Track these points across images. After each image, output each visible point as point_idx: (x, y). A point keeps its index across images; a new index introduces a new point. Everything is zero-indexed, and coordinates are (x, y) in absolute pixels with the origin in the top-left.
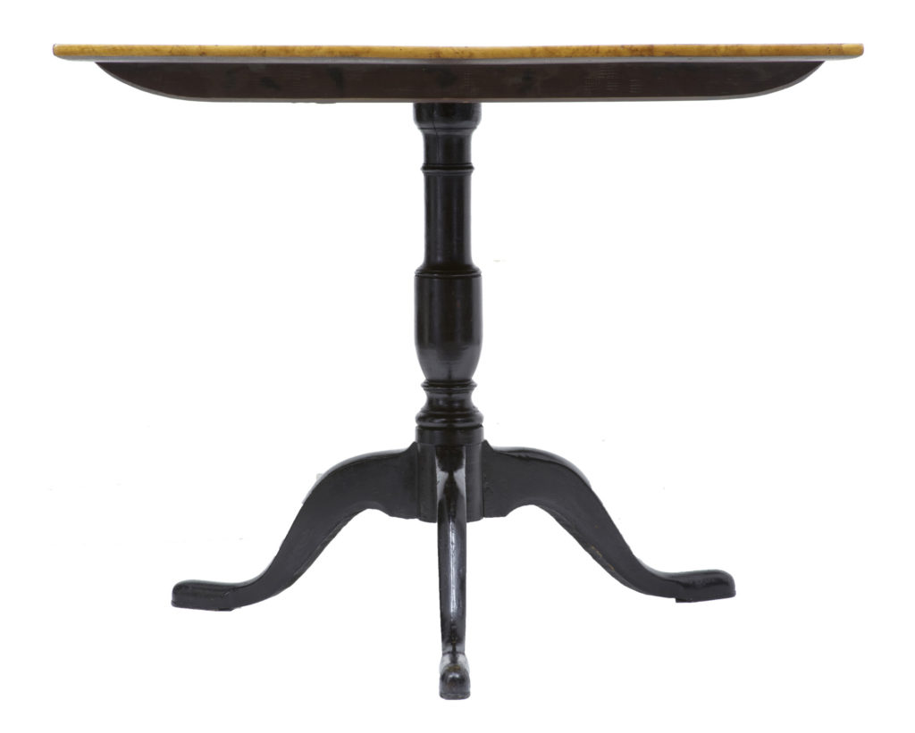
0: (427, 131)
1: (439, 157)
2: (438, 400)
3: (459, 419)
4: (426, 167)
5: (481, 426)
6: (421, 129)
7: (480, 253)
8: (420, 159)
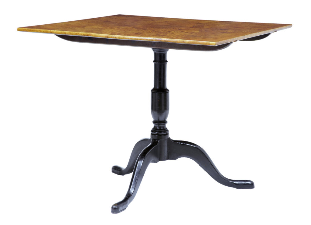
0: (155, 51)
1: (158, 59)
2: (157, 127)
3: (163, 132)
4: (154, 61)
5: (168, 134)
6: (154, 51)
7: (169, 85)
8: (153, 59)
